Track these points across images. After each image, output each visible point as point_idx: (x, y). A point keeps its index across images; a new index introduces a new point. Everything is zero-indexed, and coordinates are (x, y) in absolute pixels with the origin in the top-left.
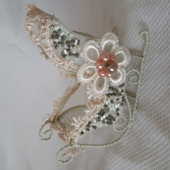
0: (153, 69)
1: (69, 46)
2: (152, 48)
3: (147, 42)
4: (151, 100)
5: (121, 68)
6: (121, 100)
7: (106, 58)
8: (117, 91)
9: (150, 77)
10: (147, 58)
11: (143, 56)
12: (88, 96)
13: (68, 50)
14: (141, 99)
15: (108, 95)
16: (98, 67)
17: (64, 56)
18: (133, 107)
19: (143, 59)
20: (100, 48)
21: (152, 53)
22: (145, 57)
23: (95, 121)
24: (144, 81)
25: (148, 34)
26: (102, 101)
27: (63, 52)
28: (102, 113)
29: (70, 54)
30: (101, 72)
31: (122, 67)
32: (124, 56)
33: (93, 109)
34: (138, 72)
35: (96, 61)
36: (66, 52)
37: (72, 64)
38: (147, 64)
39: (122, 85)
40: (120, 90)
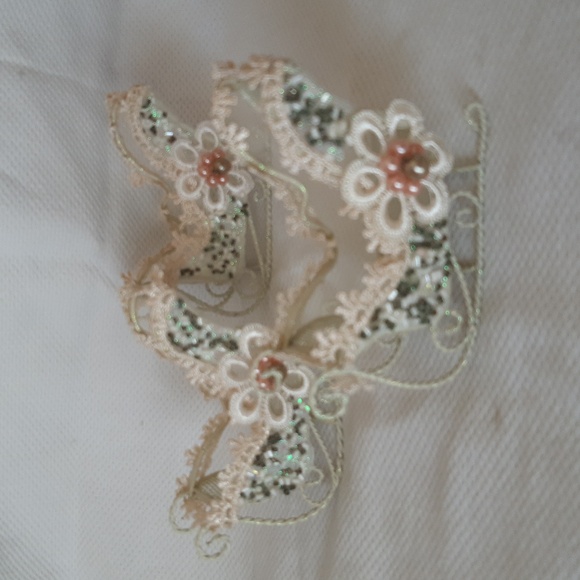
1: (322, 121)
3: (484, 128)
6: (442, 261)
7: (403, 146)
8: (432, 235)
11: (478, 162)
12: (368, 245)
13: (321, 130)
15: (415, 246)
16: (386, 170)
17: (313, 142)
19: (479, 168)
20: (385, 130)
23: (389, 308)
26: (401, 257)
27: (310, 132)
28: (404, 288)
29: (325, 138)
30: (394, 180)
31: (437, 178)
32: (437, 153)
36: (315, 134)
39: (441, 224)
40: (438, 235)
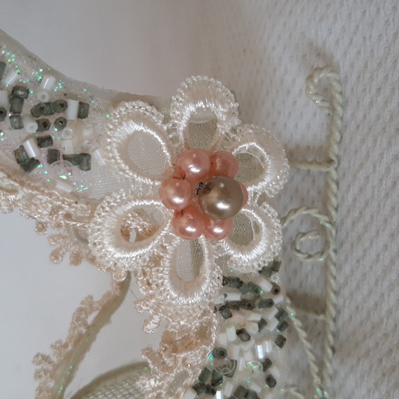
0: (373, 197)
1: (44, 125)
2: (358, 127)
3: (339, 109)
4: (384, 313)
5: (260, 203)
6: (273, 324)
7: (197, 162)
8: (256, 290)
9: (366, 228)
10: (344, 164)
11: (330, 161)
12: (146, 322)
13: (42, 142)
14: (345, 315)
15: (226, 310)
16: (169, 204)
17: (28, 164)
18: (323, 349)
19: (332, 169)
20: (169, 131)
21: (363, 141)
22: (339, 164)
24: (347, 246)
25: (339, 82)
26: (203, 333)
27: (22, 148)
28: (208, 382)
29: (53, 157)
30: (184, 221)
31: (263, 198)
32: (262, 159)
33: (170, 369)
34: (323, 219)
35: (159, 180)
36: (32, 151)
37: (64, 194)
38: (349, 186)
39: (271, 269)
40: (265, 287)
